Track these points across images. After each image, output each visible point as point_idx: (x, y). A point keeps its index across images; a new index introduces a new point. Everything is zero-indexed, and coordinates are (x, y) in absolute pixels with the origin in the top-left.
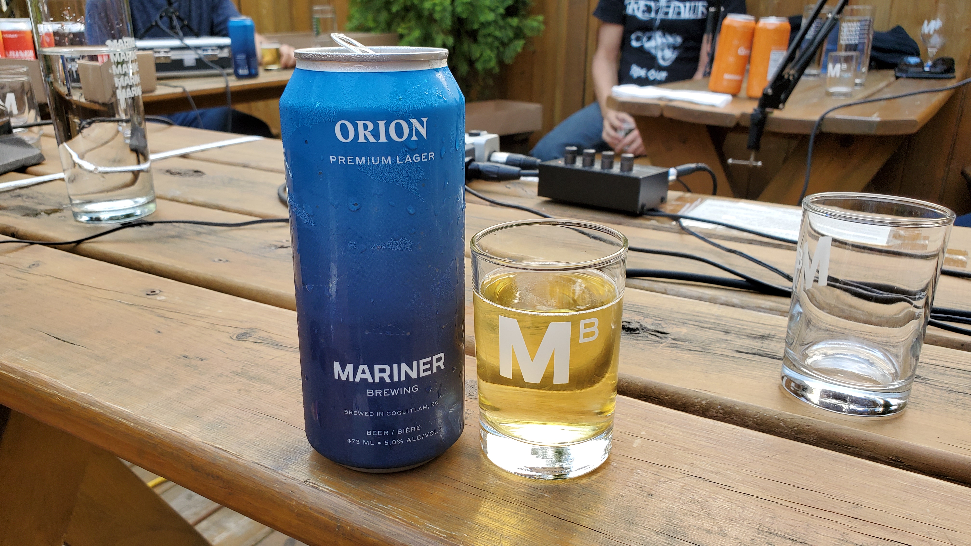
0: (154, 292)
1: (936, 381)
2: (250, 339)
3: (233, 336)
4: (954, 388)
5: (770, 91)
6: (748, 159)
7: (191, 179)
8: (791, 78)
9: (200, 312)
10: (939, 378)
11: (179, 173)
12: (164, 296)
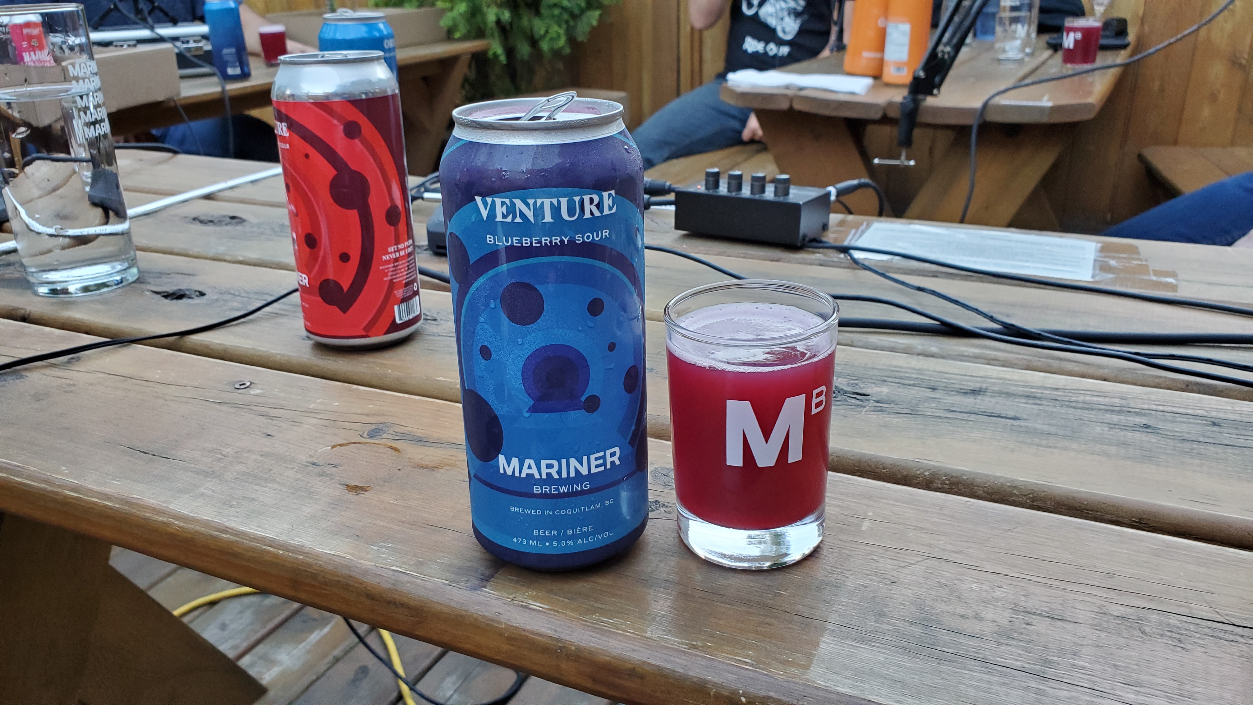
0: (244, 384)
1: (1166, 430)
2: (385, 436)
3: (363, 434)
4: (1186, 436)
5: (922, 74)
6: (898, 157)
7: (228, 228)
8: (946, 57)
9: (311, 407)
10: (1169, 426)
11: (211, 221)
12: (259, 389)
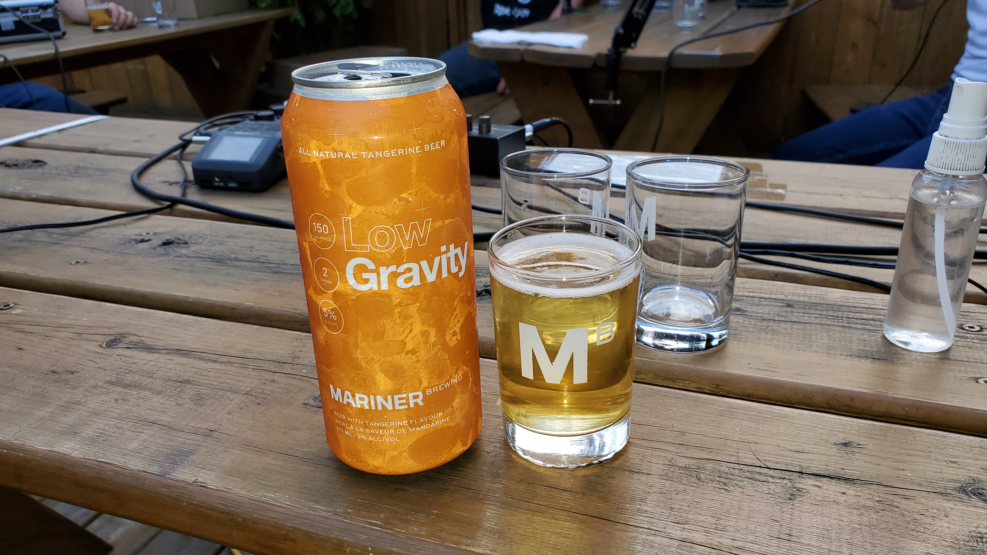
0: (9, 305)
1: (753, 312)
2: (121, 345)
3: (102, 344)
4: (766, 316)
5: (621, 31)
6: (607, 98)
7: (30, 170)
8: (640, 17)
9: (63, 323)
10: (755, 309)
11: (16, 165)
12: (20, 309)
